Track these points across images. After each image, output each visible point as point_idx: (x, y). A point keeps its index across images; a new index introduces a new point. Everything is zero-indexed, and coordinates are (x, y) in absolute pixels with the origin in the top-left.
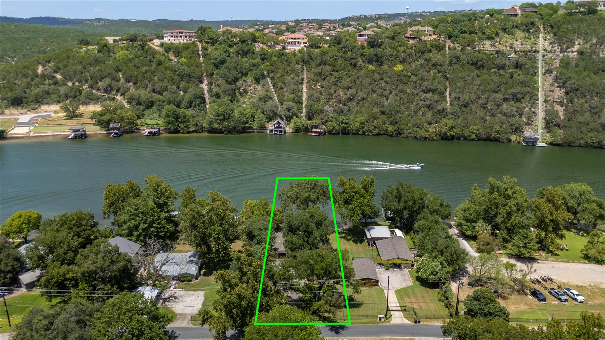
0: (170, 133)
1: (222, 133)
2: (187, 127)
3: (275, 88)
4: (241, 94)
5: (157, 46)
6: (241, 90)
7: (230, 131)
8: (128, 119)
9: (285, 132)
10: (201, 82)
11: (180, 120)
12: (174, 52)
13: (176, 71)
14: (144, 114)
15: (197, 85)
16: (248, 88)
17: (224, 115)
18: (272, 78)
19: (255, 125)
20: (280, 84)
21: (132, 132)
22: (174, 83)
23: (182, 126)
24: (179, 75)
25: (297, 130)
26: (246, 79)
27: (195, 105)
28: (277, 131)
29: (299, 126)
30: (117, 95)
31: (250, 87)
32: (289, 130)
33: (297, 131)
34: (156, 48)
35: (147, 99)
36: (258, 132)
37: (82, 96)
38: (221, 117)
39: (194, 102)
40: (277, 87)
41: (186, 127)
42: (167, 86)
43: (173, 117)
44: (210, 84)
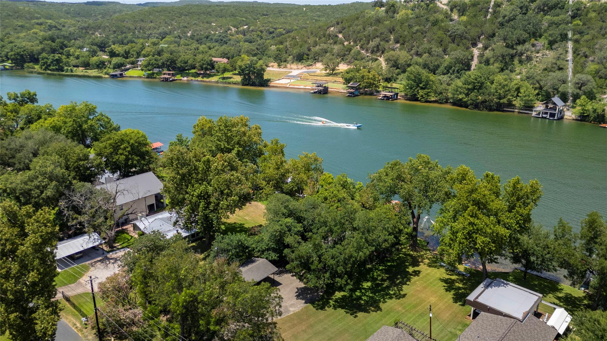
0: (407, 100)
1: (467, 107)
2: (427, 94)
3: (575, 55)
4: (521, 62)
5: (444, 5)
6: (523, 57)
7: (476, 106)
8: (369, 79)
9: (562, 118)
10: (474, 45)
11: (421, 85)
12: (459, 10)
13: (449, 31)
14: (397, 79)
15: (468, 48)
16: (534, 55)
17: (474, 83)
18: (576, 41)
19: (517, 103)
20: (584, 50)
21: (371, 94)
22: (441, 45)
23: (421, 92)
24: (450, 36)
25: (583, 116)
26: (536, 42)
27: (454, 71)
28: (546, 113)
29: (588, 110)
30: (381, 57)
31: (538, 53)
32: (570, 115)
33: (583, 118)
34: (441, 6)
35: (406, 61)
36: (519, 112)
37: (349, 56)
38: (470, 87)
39: (453, 68)
40: (578, 55)
41: (425, 94)
42: (431, 48)
43: (415, 81)
44: (485, 48)
